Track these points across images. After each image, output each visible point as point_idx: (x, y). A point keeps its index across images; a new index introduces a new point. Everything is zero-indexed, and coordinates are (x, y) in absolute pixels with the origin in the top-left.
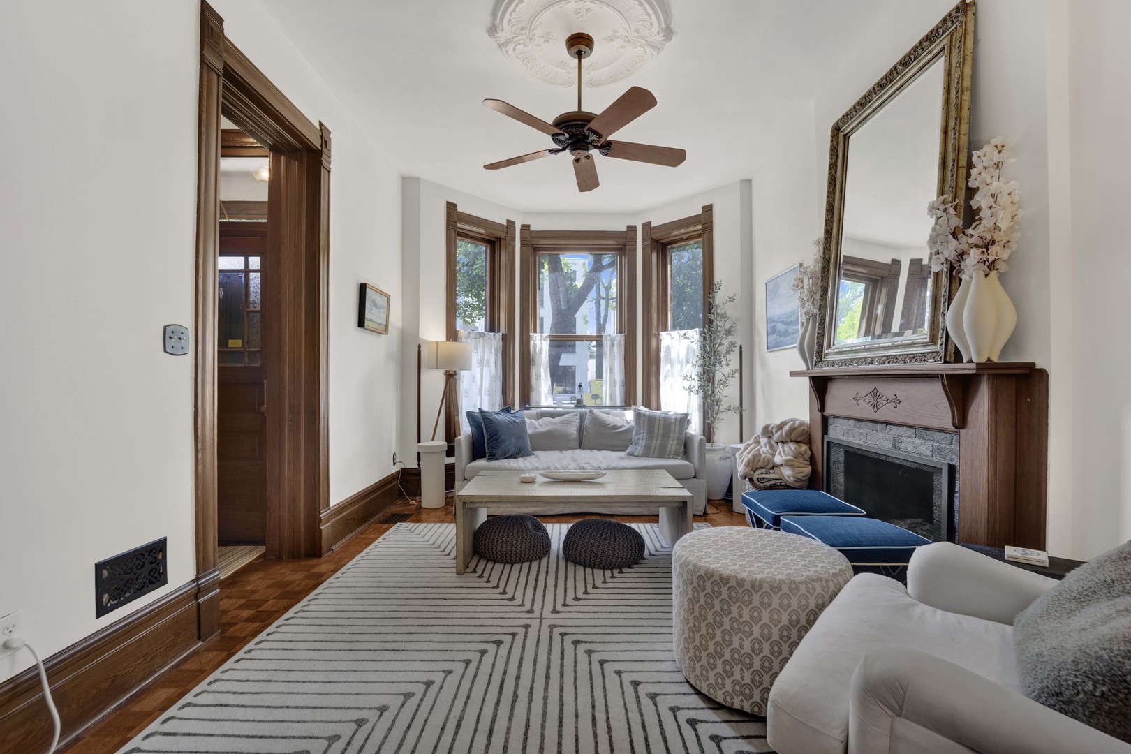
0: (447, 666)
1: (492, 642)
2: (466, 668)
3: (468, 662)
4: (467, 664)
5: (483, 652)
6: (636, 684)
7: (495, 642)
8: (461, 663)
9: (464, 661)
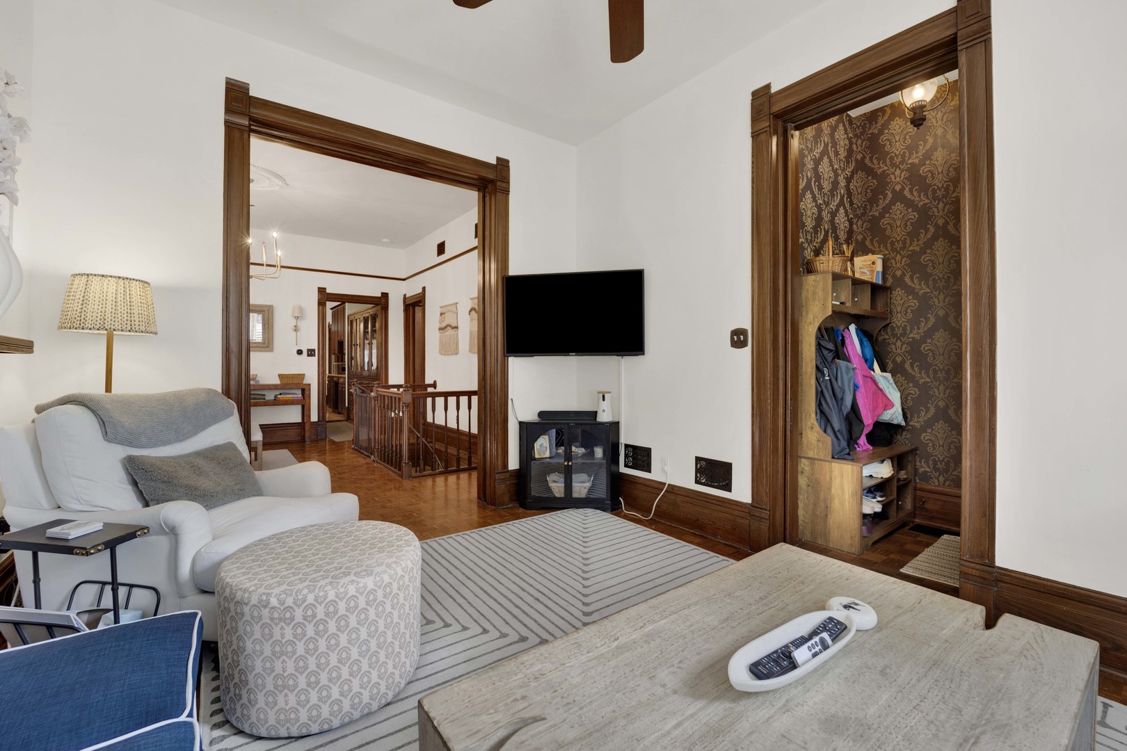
6: (447, 625)
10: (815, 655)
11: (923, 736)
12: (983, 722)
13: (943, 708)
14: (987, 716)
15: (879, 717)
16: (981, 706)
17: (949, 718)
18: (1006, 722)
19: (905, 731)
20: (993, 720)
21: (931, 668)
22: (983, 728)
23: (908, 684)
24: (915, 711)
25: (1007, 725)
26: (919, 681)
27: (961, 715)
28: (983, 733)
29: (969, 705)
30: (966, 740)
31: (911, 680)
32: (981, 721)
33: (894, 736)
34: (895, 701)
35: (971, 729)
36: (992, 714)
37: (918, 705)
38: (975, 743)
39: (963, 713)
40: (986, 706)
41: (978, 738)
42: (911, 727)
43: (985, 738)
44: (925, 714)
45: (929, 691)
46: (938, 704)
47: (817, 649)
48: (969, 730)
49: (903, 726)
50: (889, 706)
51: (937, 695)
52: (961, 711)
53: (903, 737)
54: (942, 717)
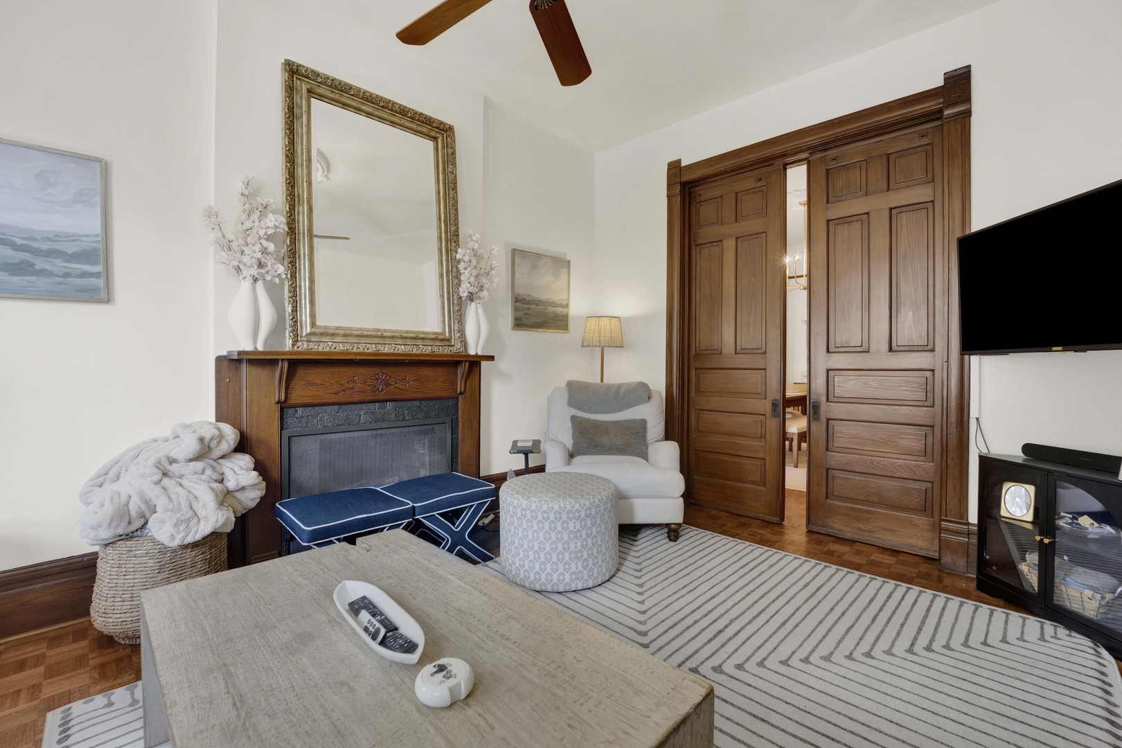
0: (783, 669)
1: (725, 674)
2: (764, 659)
3: (761, 664)
4: (763, 663)
5: (740, 667)
7: (722, 672)
8: (768, 666)
9: (765, 667)
10: (366, 629)
11: (264, 678)
12: (247, 725)
13: (281, 706)
14: (251, 732)
15: (297, 662)
16: (264, 736)
17: (269, 704)
18: (235, 742)
19: (275, 671)
20: (244, 734)
21: (335, 726)
22: (242, 720)
23: (321, 695)
24: (289, 686)
25: (233, 741)
26: (322, 706)
27: (265, 714)
28: (238, 716)
29: (270, 729)
30: (242, 701)
31: (326, 700)
32: (249, 723)
33: (275, 662)
34: (308, 678)
35: (248, 712)
36: (250, 738)
37: (295, 691)
38: (235, 704)
39: (266, 717)
40: (262, 741)
41: (237, 709)
42: (277, 676)
43: (233, 714)
44: (283, 690)
45: (305, 706)
46: (287, 704)
47: (371, 629)
48: (249, 710)
49: (280, 672)
50: (304, 672)
51: (296, 710)
52: (269, 717)
53: (271, 668)
54: (272, 700)
